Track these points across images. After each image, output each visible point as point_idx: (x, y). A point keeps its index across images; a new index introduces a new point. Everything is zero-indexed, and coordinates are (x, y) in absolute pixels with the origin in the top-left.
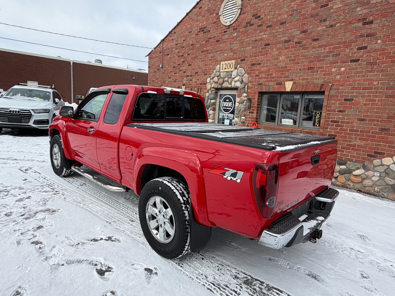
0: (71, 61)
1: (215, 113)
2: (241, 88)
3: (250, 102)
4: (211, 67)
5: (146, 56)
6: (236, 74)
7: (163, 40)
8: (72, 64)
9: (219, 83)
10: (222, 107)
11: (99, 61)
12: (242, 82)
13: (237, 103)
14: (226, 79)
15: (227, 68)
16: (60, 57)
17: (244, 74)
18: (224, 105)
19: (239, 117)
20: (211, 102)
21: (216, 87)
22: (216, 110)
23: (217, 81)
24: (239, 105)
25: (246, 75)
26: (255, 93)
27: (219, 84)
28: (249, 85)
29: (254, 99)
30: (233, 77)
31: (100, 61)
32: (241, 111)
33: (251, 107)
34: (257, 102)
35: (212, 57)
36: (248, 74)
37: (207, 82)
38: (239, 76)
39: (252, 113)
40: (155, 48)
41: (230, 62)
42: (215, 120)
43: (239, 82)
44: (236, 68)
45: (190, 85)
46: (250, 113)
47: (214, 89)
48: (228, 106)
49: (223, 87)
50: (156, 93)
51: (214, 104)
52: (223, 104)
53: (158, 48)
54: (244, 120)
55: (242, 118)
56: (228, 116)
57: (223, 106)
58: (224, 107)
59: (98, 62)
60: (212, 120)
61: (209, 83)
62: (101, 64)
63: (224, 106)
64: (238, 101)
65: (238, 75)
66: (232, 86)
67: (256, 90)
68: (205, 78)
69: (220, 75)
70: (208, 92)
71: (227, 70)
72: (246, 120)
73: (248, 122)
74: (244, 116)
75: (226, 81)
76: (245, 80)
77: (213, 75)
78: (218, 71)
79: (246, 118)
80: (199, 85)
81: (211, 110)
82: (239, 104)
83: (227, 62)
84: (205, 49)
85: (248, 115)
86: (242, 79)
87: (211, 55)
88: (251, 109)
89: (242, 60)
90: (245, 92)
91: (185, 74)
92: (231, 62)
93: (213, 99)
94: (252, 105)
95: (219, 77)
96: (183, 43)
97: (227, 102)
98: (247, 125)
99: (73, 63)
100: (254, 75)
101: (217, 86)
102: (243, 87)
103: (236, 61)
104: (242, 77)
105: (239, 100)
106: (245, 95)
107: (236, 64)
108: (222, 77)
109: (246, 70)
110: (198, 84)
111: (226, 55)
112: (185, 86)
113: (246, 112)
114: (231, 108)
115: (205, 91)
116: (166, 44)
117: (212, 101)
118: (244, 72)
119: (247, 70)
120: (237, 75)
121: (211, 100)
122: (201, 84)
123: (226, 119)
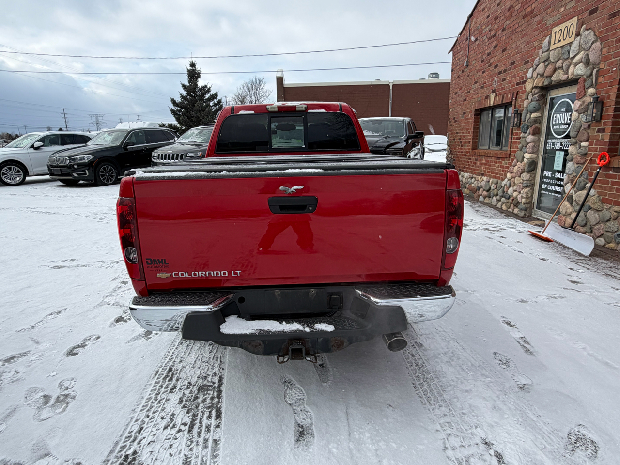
0: (390, 83)
1: (539, 139)
2: (585, 76)
3: (600, 106)
4: (536, 43)
5: (449, 52)
6: (578, 47)
7: (471, 15)
8: (391, 88)
9: (545, 75)
10: (553, 125)
11: (434, 75)
12: (587, 62)
13: (575, 113)
14: (559, 64)
15: (562, 40)
16: (379, 80)
17: (593, 43)
18: (555, 121)
19: (576, 143)
20: (530, 117)
21: (540, 85)
22: (542, 133)
23: (543, 71)
24: (579, 117)
25: (598, 44)
26: (611, 85)
27: (547, 77)
28: (602, 66)
29: (609, 97)
30: (571, 55)
31: (436, 75)
32: (582, 128)
33: (603, 117)
34: (613, 103)
35: (539, 23)
36: (602, 40)
37: (527, 78)
38: (584, 49)
39: (603, 130)
40: (461, 34)
41: (568, 23)
42: (538, 155)
43: (581, 64)
44: (578, 34)
45: (502, 89)
46: (599, 131)
47: (536, 91)
48: (563, 122)
49: (553, 83)
50: (253, 112)
51: (538, 121)
52: (554, 119)
53: (464, 33)
54: (587, 148)
55: (583, 144)
56: (562, 145)
57: (554, 123)
58: (556, 125)
59: (432, 77)
60: (531, 155)
61: (531, 78)
62: (436, 78)
63: (557, 122)
64: (577, 108)
65: (581, 48)
66: (568, 77)
67: (615, 77)
68: (525, 70)
69: (549, 57)
70: (527, 99)
71: (561, 44)
72: (589, 150)
73: (593, 153)
74: (587, 141)
75: (559, 68)
76: (592, 58)
77: (536, 62)
78: (547, 49)
79: (591, 144)
80: (516, 87)
81: (530, 134)
82: (580, 114)
83: (562, 26)
84: (529, 9)
85: (596, 137)
86: (588, 55)
87: (537, 19)
88: (603, 121)
89: (591, 13)
90: (591, 86)
91: (497, 70)
92: (571, 23)
93: (535, 112)
94: (604, 113)
95: (547, 63)
96: (496, 11)
97: (563, 112)
98: (591, 160)
99: (394, 85)
100: (615, 39)
101: (543, 81)
102: (589, 73)
103: (580, 18)
104: (587, 52)
105: (578, 106)
106: (591, 91)
107: (581, 24)
108: (552, 60)
109: (597, 34)
110: (513, 86)
111: (563, 9)
112: (494, 94)
113: (592, 131)
114: (567, 126)
115: (524, 96)
116: (474, 20)
117: (533, 115)
118: (593, 40)
119: (601, 32)
120: (579, 49)
121: (531, 113)
122: (518, 84)
123: (558, 150)
